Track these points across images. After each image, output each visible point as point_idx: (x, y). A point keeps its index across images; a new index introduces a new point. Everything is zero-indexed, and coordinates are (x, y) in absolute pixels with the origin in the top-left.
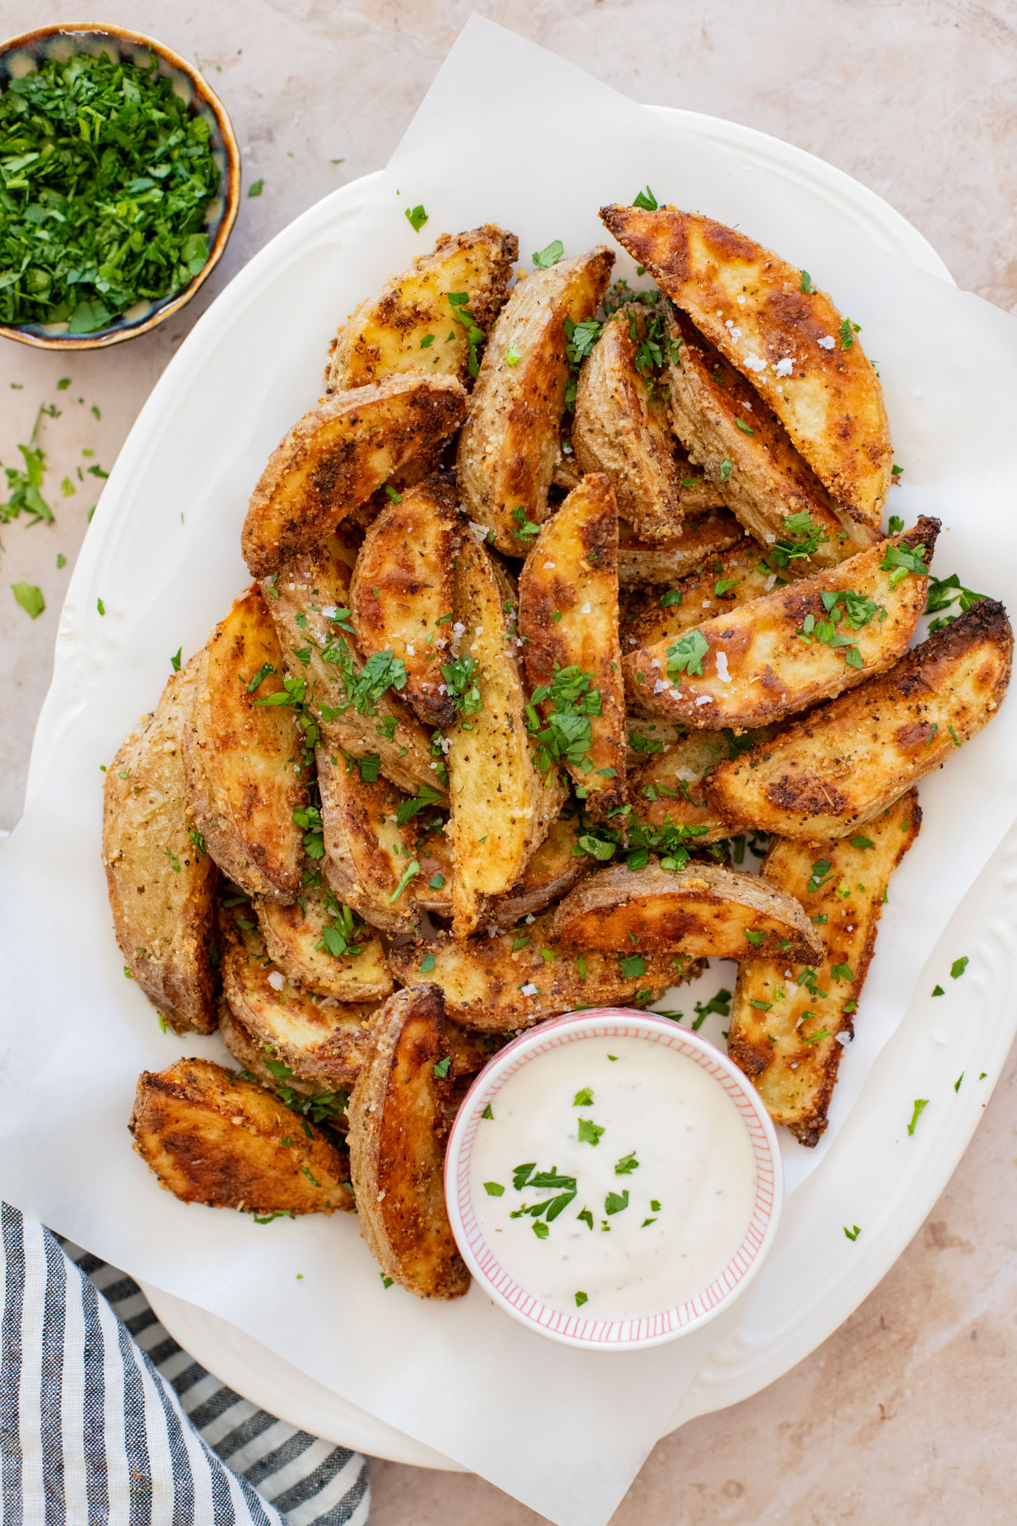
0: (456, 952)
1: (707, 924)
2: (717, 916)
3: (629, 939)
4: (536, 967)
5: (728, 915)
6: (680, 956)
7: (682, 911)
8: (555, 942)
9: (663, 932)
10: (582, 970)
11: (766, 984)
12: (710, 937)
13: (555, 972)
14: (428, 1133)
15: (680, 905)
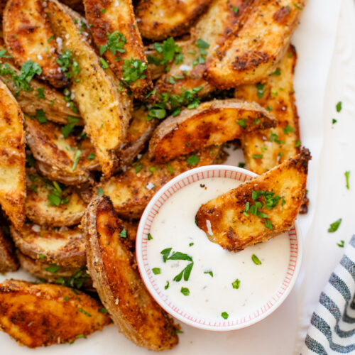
0: (111, 184)
1: (218, 125)
2: (221, 119)
3: (186, 146)
4: (150, 177)
5: (225, 116)
6: (213, 147)
7: (204, 122)
8: (153, 160)
9: (200, 136)
10: (171, 170)
11: (256, 146)
12: (222, 131)
13: (159, 176)
14: (129, 268)
15: (202, 119)
